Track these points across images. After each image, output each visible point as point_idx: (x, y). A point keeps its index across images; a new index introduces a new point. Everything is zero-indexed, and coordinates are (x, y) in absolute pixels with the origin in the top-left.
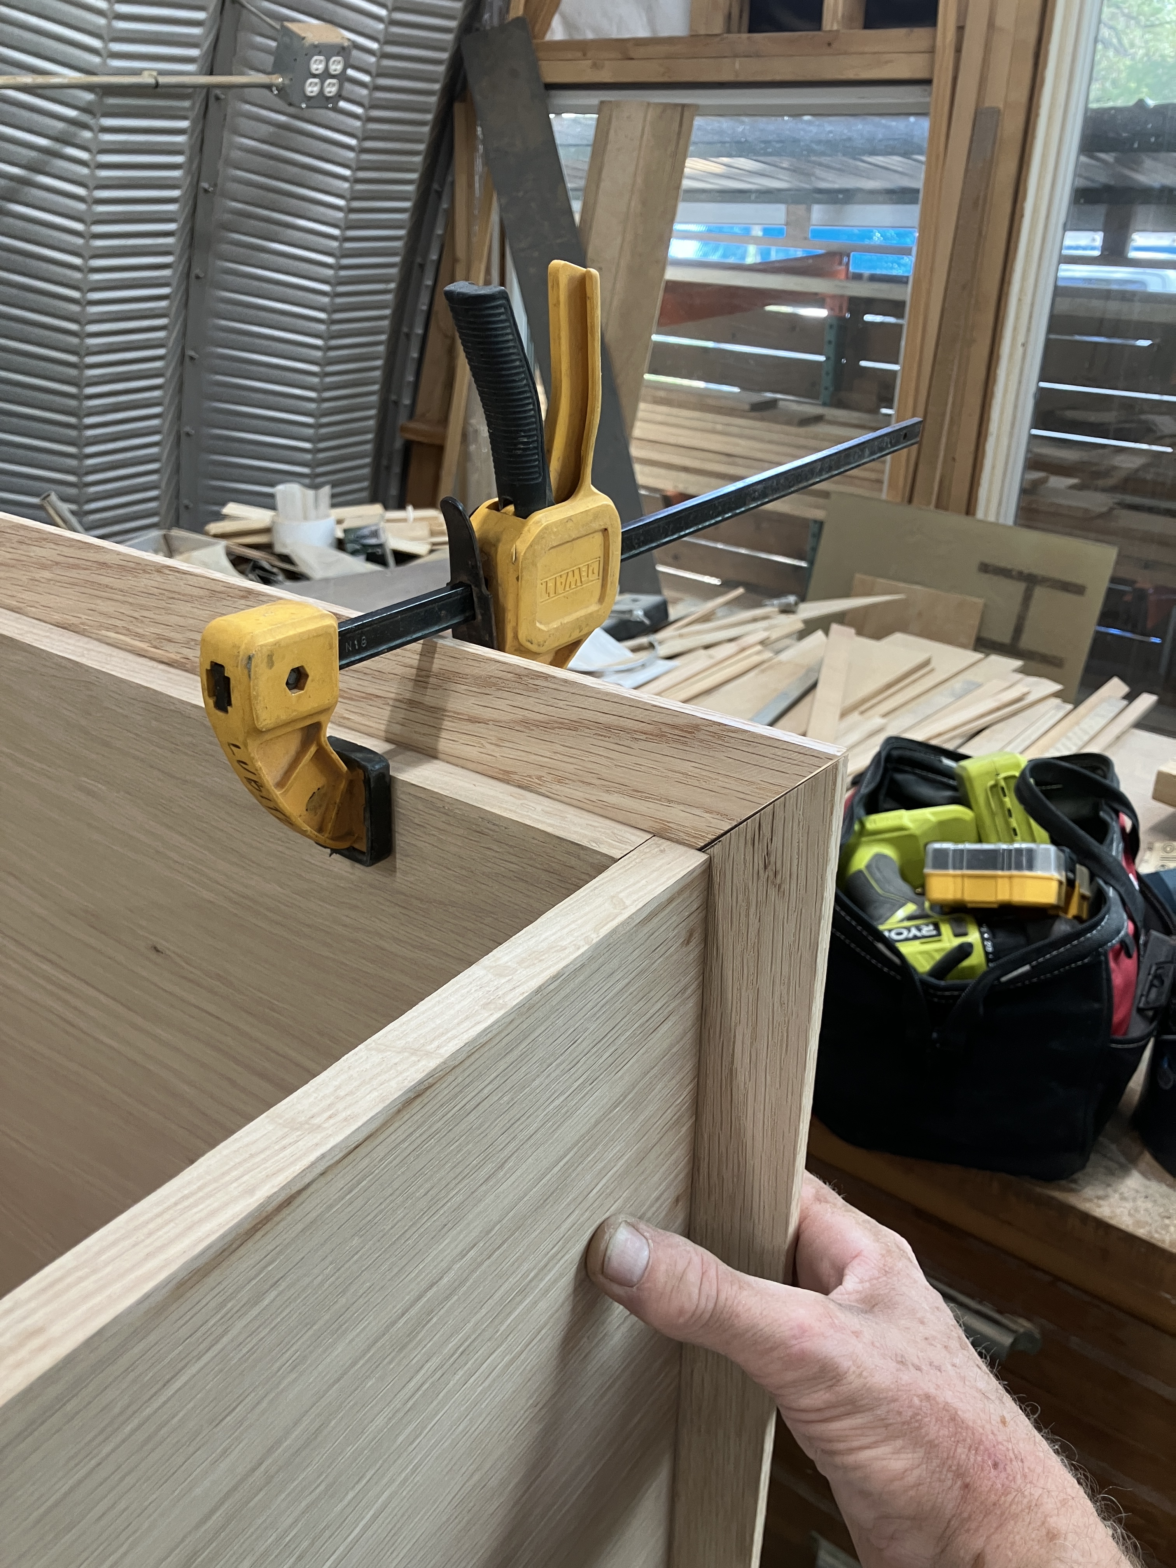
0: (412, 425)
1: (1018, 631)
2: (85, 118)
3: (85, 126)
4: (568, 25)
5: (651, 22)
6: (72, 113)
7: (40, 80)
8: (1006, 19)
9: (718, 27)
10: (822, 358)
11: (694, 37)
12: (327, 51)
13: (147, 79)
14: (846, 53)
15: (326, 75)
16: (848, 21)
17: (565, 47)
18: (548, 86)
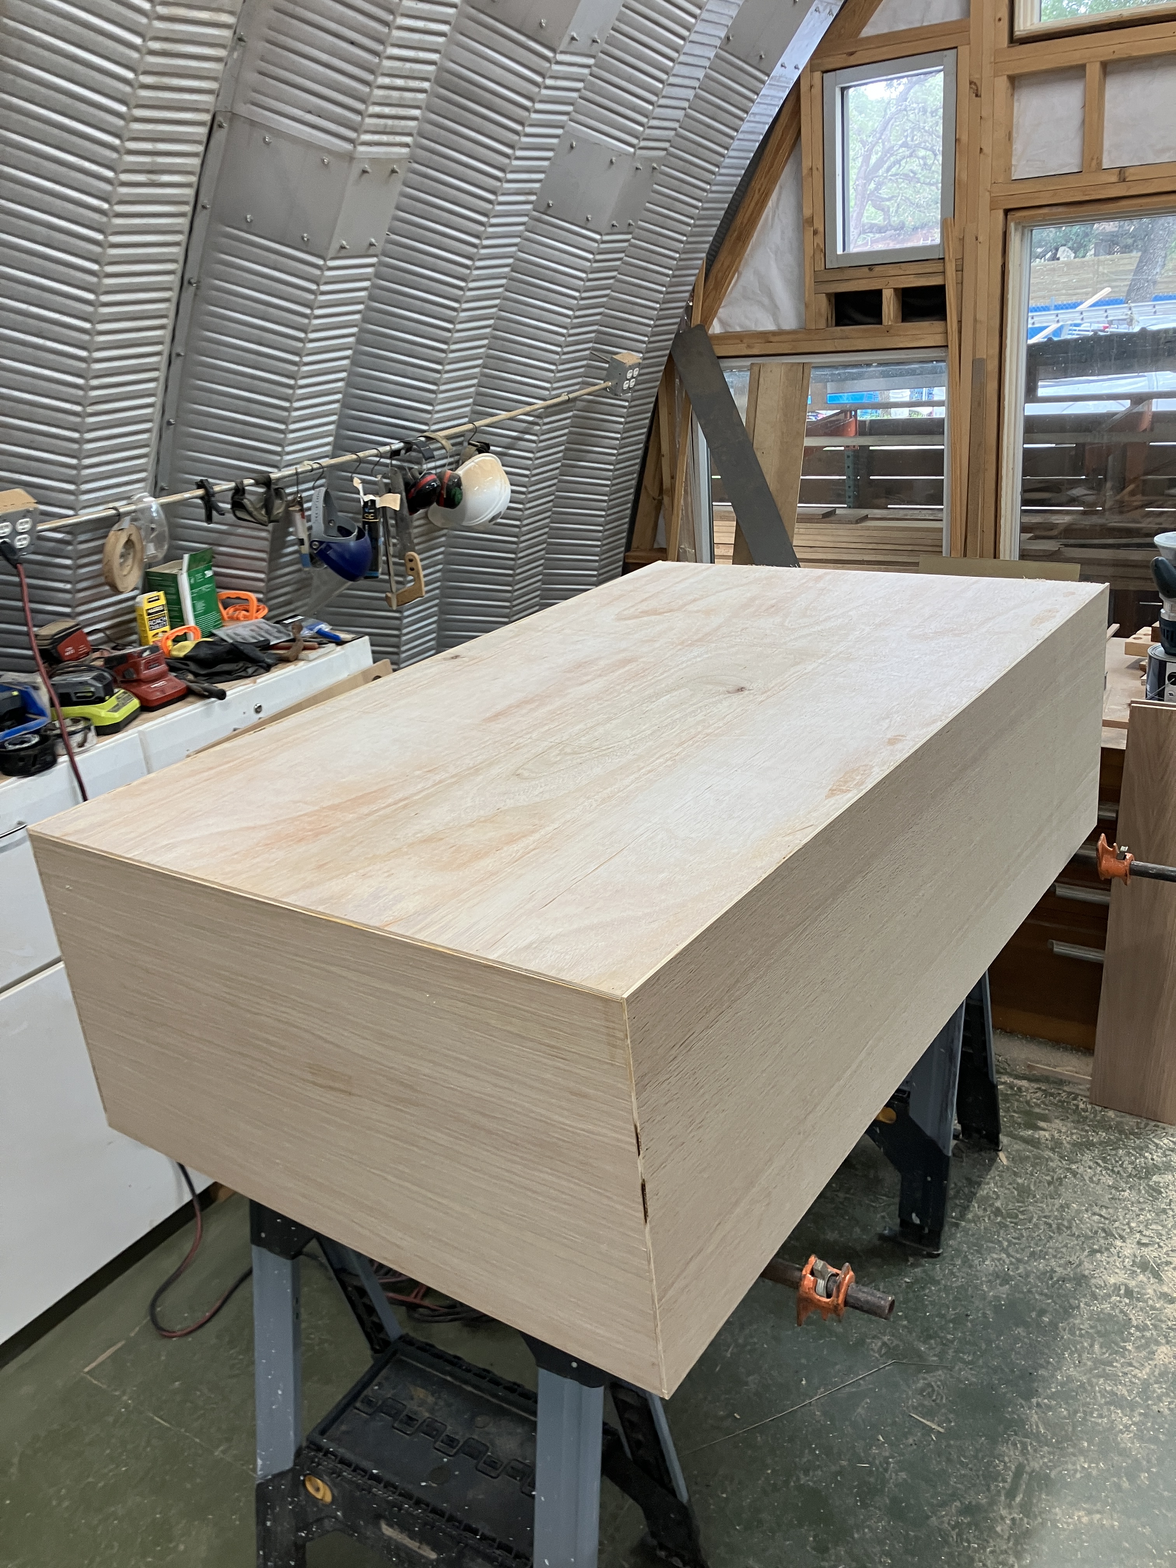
3: (537, 424)
4: (723, 323)
5: (777, 321)
6: (531, 419)
7: (530, 408)
8: (982, 316)
10: (844, 477)
11: (802, 330)
12: (632, 367)
13: (564, 397)
14: (898, 335)
15: (633, 377)
16: (896, 317)
17: (727, 337)
18: (719, 357)
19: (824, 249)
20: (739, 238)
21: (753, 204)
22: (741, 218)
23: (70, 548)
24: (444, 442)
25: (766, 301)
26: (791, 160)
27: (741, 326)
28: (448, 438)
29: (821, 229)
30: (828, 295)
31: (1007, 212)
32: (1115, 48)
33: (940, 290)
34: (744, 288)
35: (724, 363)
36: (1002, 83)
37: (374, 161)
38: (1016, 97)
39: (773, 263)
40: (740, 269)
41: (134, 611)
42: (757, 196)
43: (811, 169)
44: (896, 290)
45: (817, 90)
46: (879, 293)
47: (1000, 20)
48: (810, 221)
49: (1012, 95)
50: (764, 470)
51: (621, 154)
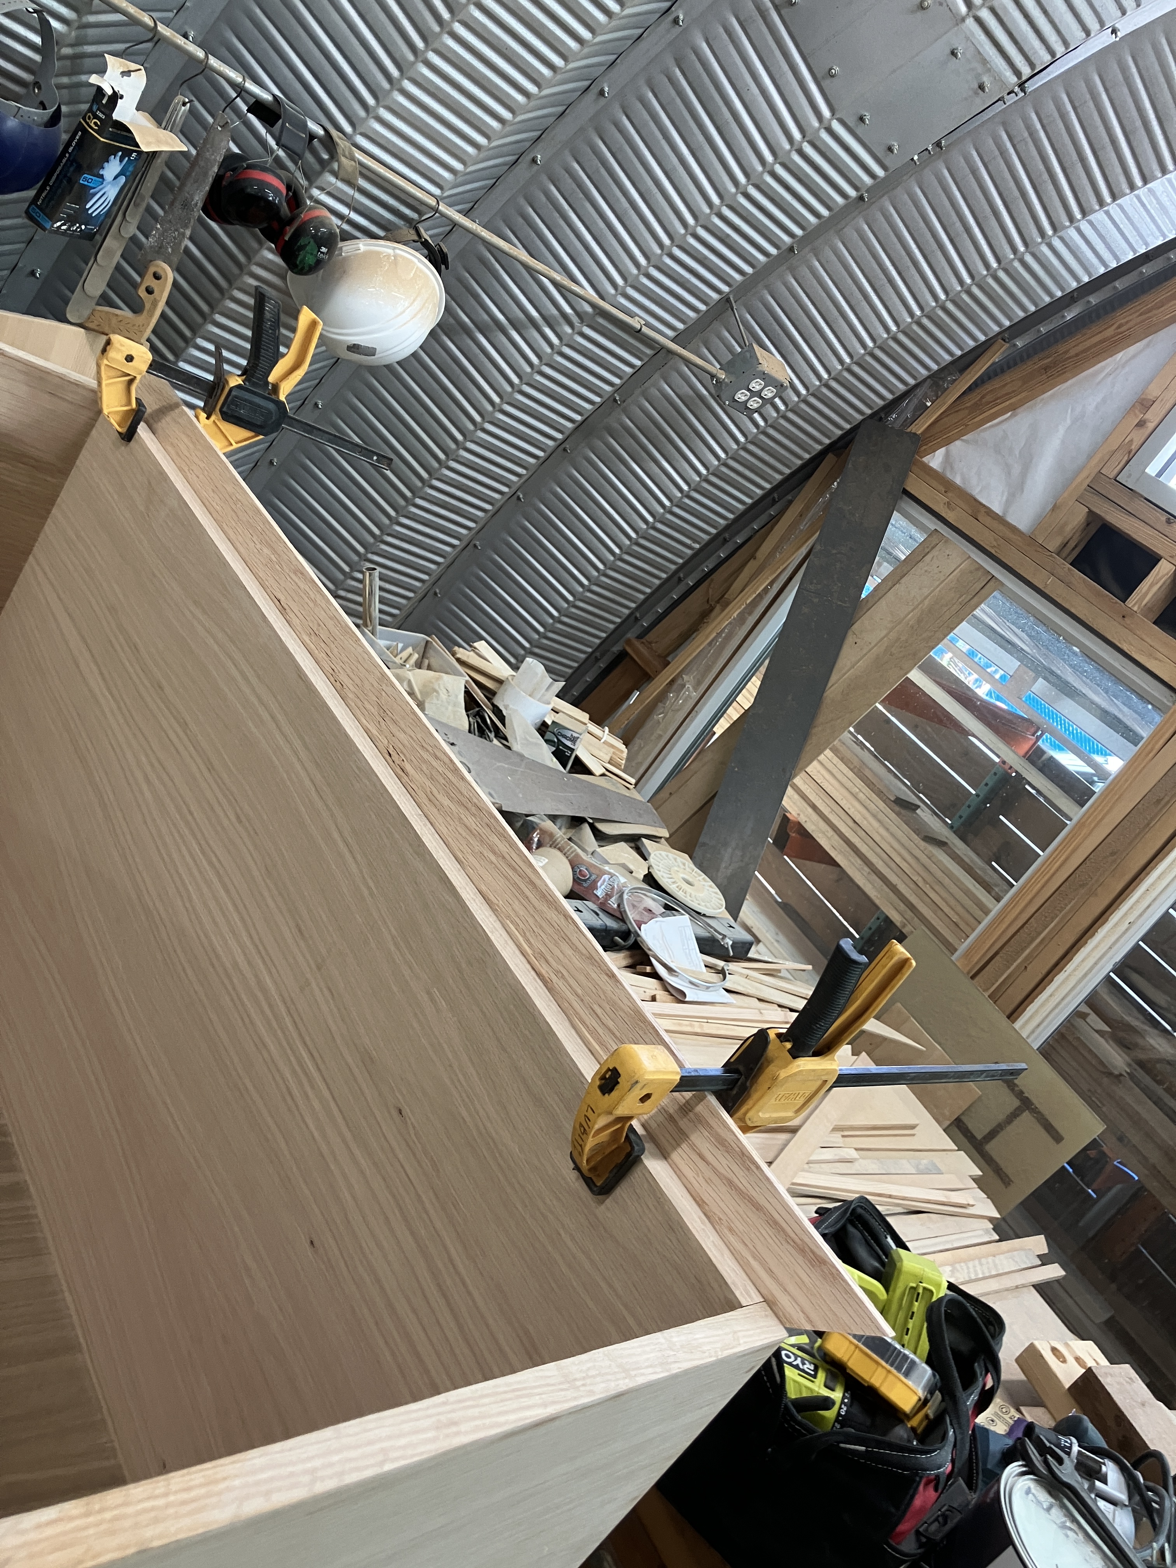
0: (637, 644)
1: (992, 1135)
2: (575, 319)
5: (1008, 504)
6: (568, 310)
7: (567, 282)
9: (1053, 545)
10: (974, 792)
11: (1030, 540)
12: (769, 380)
13: (635, 323)
14: (1131, 631)
15: (759, 394)
16: (1147, 610)
17: (940, 480)
18: (906, 492)
19: (1134, 452)
27: (963, 479)
29: (1151, 426)
30: (1093, 514)
34: (1004, 439)
35: (903, 503)
40: (1018, 411)
46: (1154, 559)
48: (1147, 403)
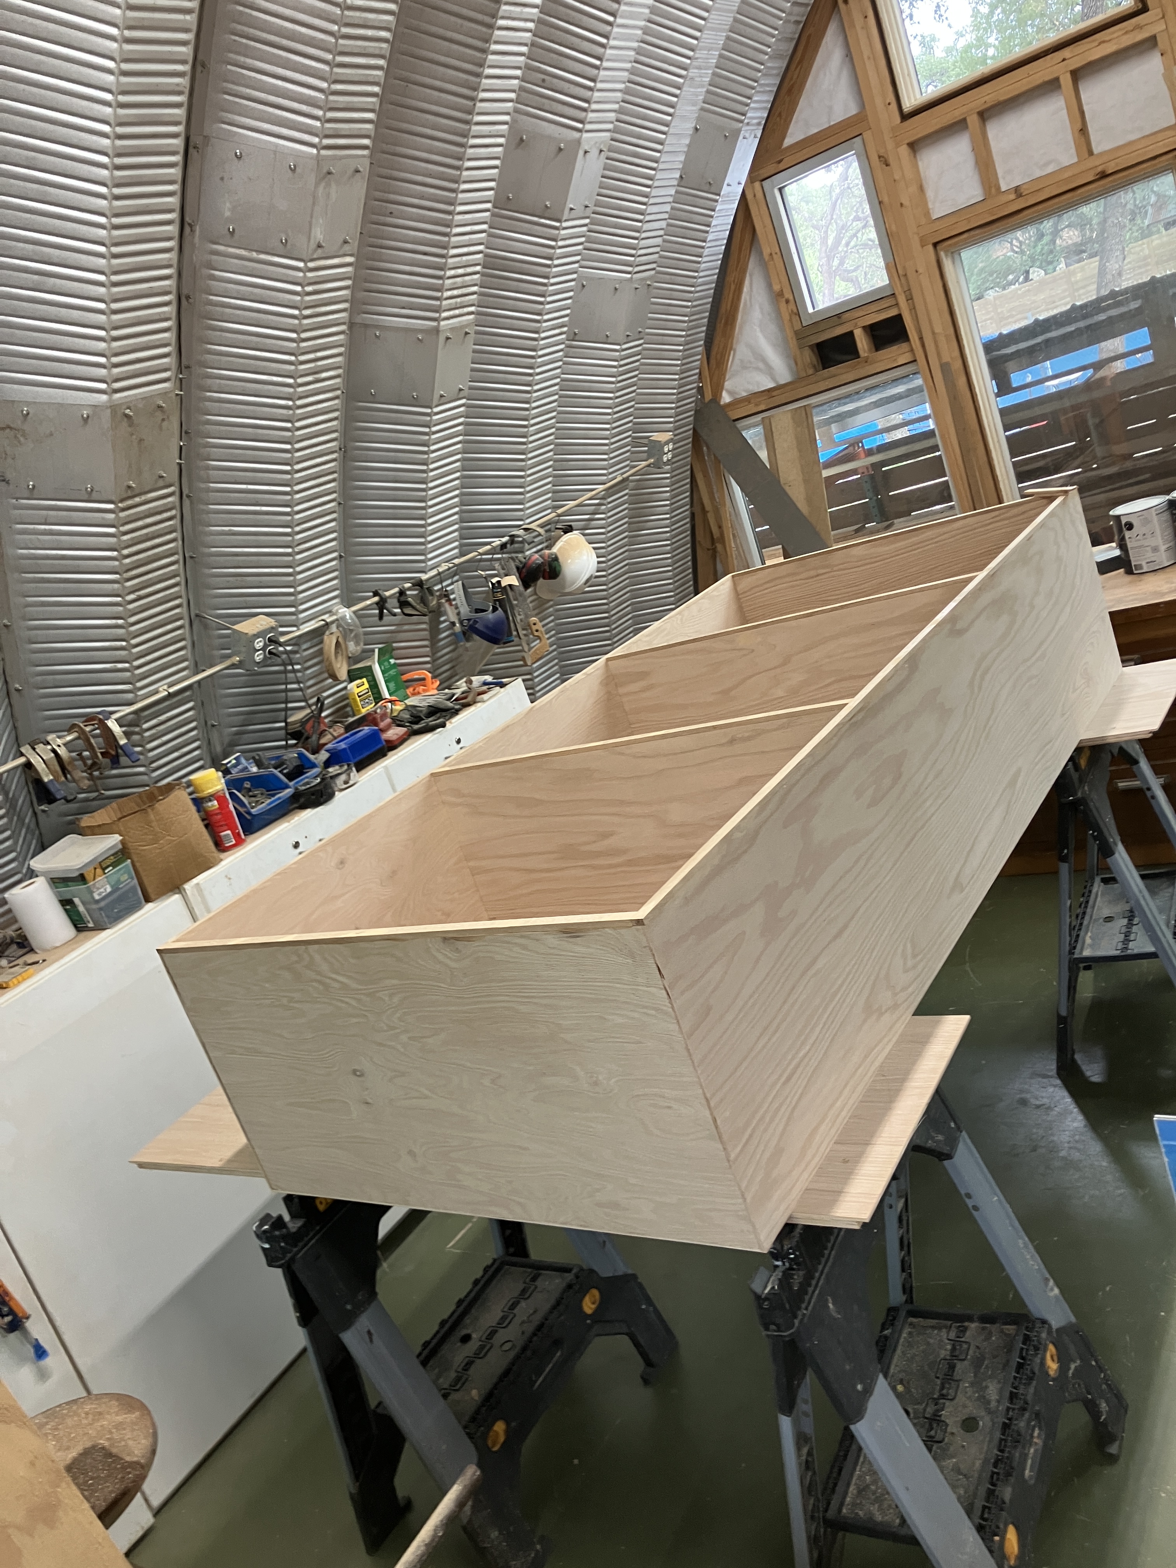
3: (603, 504)
4: (730, 393)
5: (774, 379)
8: (938, 329)
10: (868, 500)
11: (799, 379)
12: (667, 443)
13: (619, 479)
14: (875, 363)
15: (669, 451)
16: (870, 351)
17: (737, 403)
18: (735, 420)
19: (797, 312)
20: (726, 323)
21: (731, 295)
22: (725, 307)
23: (298, 656)
24: (538, 529)
25: (761, 365)
26: (753, 253)
28: (541, 526)
29: (791, 298)
30: (811, 347)
31: (935, 245)
32: (986, 98)
33: (899, 318)
34: (742, 361)
35: (740, 424)
36: (904, 150)
37: (452, 329)
38: (918, 157)
39: (759, 334)
40: (734, 346)
41: (347, 698)
42: (733, 287)
43: (771, 254)
44: (864, 328)
45: (759, 194)
46: (851, 334)
47: (889, 104)
48: (781, 294)
49: (915, 156)
50: (794, 499)
51: (621, 281)
